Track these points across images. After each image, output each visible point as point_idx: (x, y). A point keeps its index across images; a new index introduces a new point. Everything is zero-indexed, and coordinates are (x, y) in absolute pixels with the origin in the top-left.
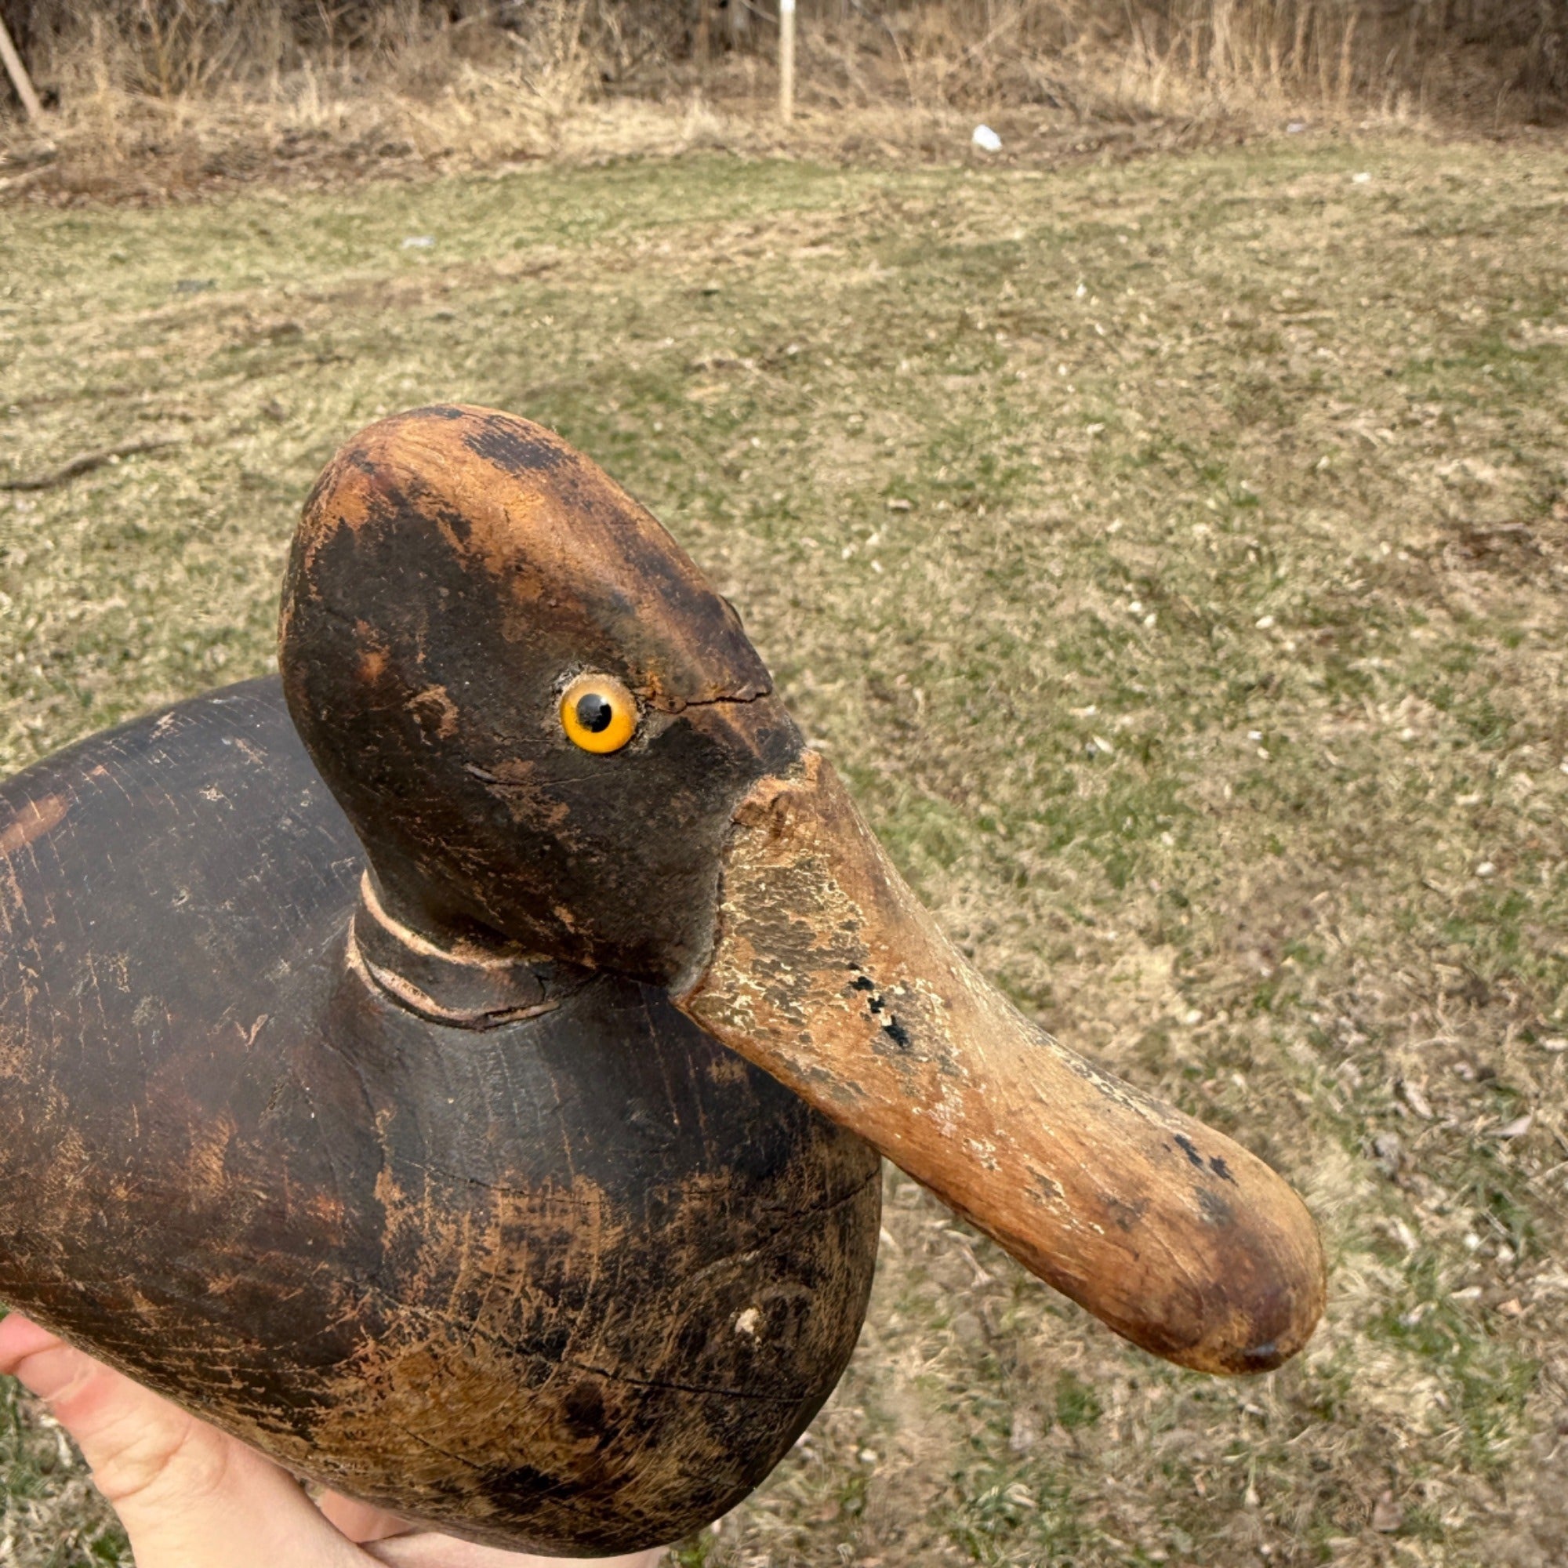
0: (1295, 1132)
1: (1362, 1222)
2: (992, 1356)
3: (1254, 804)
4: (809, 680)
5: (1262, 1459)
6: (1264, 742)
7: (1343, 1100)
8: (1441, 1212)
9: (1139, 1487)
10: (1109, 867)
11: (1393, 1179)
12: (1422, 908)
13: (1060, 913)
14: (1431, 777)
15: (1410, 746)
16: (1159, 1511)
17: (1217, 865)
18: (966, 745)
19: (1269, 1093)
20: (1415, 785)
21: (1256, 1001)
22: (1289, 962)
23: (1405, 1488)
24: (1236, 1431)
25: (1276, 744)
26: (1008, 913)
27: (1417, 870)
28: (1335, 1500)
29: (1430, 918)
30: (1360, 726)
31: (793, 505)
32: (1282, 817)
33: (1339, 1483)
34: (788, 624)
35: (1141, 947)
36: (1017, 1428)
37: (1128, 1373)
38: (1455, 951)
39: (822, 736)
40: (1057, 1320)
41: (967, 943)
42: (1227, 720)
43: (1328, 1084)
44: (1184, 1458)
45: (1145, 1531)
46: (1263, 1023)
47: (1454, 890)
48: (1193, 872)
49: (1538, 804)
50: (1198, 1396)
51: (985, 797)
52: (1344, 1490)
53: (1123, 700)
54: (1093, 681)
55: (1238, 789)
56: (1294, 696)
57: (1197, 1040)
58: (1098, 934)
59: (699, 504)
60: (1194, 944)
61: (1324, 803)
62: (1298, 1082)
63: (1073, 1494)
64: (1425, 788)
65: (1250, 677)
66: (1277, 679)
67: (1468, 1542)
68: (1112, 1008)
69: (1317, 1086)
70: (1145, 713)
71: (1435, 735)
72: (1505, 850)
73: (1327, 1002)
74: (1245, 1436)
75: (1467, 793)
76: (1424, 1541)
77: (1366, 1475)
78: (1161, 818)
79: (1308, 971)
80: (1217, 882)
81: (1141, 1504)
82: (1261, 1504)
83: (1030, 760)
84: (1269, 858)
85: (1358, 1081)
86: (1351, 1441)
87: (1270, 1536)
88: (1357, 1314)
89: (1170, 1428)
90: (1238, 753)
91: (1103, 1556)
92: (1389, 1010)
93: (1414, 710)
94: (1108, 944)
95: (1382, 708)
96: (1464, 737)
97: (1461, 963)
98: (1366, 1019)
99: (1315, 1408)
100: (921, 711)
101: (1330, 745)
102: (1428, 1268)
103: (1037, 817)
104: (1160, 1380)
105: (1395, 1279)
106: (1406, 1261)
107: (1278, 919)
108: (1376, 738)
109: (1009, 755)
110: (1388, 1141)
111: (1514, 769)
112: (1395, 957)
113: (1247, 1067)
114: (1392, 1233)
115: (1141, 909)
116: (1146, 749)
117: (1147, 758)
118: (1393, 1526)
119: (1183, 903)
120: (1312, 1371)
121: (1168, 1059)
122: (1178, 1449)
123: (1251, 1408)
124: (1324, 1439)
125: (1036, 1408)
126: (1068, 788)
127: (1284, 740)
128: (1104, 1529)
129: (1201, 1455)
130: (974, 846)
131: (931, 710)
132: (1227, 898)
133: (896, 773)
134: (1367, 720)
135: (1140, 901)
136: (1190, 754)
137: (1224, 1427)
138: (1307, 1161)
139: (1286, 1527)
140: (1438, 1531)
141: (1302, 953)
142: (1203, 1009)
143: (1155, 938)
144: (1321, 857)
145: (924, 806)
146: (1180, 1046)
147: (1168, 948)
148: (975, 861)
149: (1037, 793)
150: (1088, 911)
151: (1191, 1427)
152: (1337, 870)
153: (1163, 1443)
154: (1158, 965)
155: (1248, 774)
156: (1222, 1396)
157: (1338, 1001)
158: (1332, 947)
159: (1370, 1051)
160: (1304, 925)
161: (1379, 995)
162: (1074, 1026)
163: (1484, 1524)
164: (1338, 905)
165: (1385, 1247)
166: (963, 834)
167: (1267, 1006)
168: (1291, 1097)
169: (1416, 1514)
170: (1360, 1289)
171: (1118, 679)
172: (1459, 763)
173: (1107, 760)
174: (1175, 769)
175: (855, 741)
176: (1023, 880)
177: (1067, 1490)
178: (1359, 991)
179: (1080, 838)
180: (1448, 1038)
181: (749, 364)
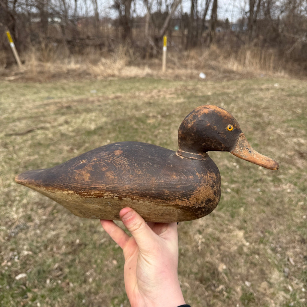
0: (268, 267)
1: (281, 285)
3: (259, 203)
6: (261, 191)
7: (277, 261)
8: (297, 284)
10: (231, 214)
11: (287, 277)
12: (292, 224)
13: (221, 222)
14: (293, 199)
15: (289, 193)
17: (252, 214)
19: (263, 260)
21: (260, 241)
22: (266, 234)
27: (291, 216)
29: (294, 226)
30: (279, 189)
32: (264, 206)
35: (237, 230)
38: (299, 233)
42: (253, 187)
43: (275, 258)
46: (262, 246)
47: (298, 221)
48: (247, 215)
55: (256, 200)
56: (266, 182)
57: (249, 248)
58: (228, 227)
60: (248, 230)
61: (273, 203)
62: (268, 257)
64: (292, 201)
65: (257, 178)
66: (263, 179)
68: (232, 241)
69: (272, 258)
70: (237, 184)
71: (294, 191)
73: (274, 242)
75: (300, 202)
78: (241, 205)
79: (270, 236)
80: (252, 218)
84: (262, 214)
85: (280, 258)
88: (281, 303)
90: (255, 193)
92: (286, 244)
93: (290, 186)
94: (231, 229)
95: (283, 185)
96: (300, 191)
97: (300, 235)
98: (281, 245)
101: (273, 192)
102: (295, 295)
105: (288, 297)
106: (290, 293)
107: (264, 225)
108: (282, 191)
110: (286, 270)
112: (287, 233)
113: (259, 254)
114: (287, 288)
115: (237, 223)
116: (237, 191)
117: (237, 193)
119: (245, 222)
121: (243, 252)
127: (265, 190)
132: (254, 221)
134: (280, 187)
135: (237, 221)
136: (246, 193)
138: (271, 273)
141: (269, 232)
142: (250, 242)
143: (240, 228)
144: (272, 214)
146: (245, 250)
147: (242, 230)
150: (227, 222)
152: (276, 216)
154: (241, 234)
155: (258, 197)
157: (276, 242)
158: (275, 231)
159: (282, 252)
160: (269, 227)
161: (284, 241)
164: (276, 223)
165: (286, 290)
167: (262, 242)
168: (267, 260)
170: (281, 298)
171: (231, 178)
172: (299, 196)
173: (230, 193)
174: (243, 195)
178: (280, 240)
179: (225, 208)
180: (298, 250)
181: (159, 116)
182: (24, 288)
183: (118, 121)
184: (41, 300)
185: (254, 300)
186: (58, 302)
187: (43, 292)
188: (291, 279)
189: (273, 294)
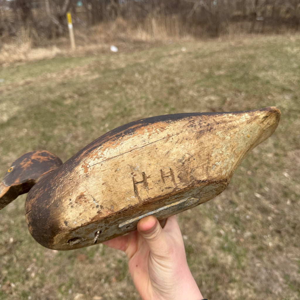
1: (214, 231)
7: (207, 210)
11: (218, 223)
62: (199, 209)
76: (233, 283)
88: (216, 247)
99: (211, 265)
102: (227, 236)
105: (222, 240)
106: (223, 237)
114: (219, 232)
124: (214, 270)
138: (203, 223)
163: (243, 277)
165: (219, 235)
168: (198, 212)
169: (231, 278)
170: (216, 243)
181: (76, 96)
183: (32, 107)
185: (193, 250)
188: (222, 224)
189: (209, 241)
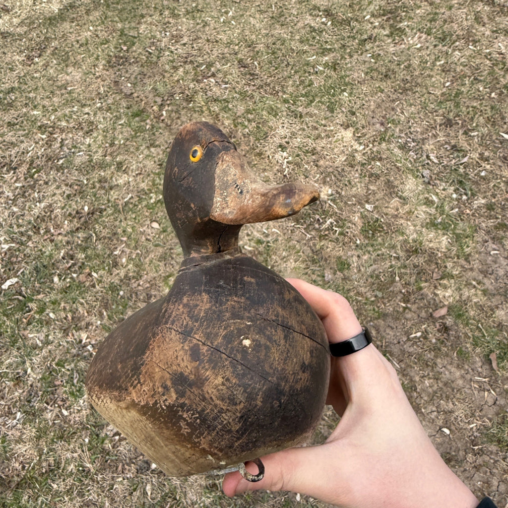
0: (398, 175)
1: (421, 197)
2: (315, 257)
3: (372, 77)
4: (218, 65)
5: (399, 268)
6: (372, 57)
7: (411, 163)
8: (444, 190)
9: (364, 283)
10: (328, 107)
11: (429, 183)
12: (429, 100)
13: (315, 124)
14: (428, 58)
15: (420, 50)
16: (371, 288)
17: (363, 99)
18: (275, 77)
19: (388, 166)
20: (423, 62)
21: (381, 139)
22: (390, 125)
23: (441, 267)
24: (391, 262)
25: (377, 57)
26: (298, 127)
27: (426, 89)
28: (422, 274)
29: (432, 103)
30: (403, 46)
31: (200, 7)
32: (382, 80)
33: (422, 270)
34: (207, 48)
35: (343, 130)
36: (326, 275)
37: (356, 254)
38: (441, 112)
39: (226, 83)
40: (333, 243)
41: (286, 140)
42: (360, 52)
43: (406, 160)
44: (376, 272)
45: (368, 294)
46: (384, 145)
47: (438, 93)
48: (355, 103)
49: (463, 60)
50: (378, 255)
51: (284, 93)
52: (424, 271)
53: (324, 52)
54: (314, 48)
55: (366, 74)
56: (380, 40)
57: (364, 154)
58: (328, 129)
59: (167, 13)
60: (359, 126)
61: (394, 73)
62: (397, 161)
63: (346, 289)
64: (426, 62)
65: (365, 37)
66: (374, 35)
67: (461, 277)
68: (336, 150)
69: (403, 161)
70: (332, 55)
71: (427, 44)
72: (453, 77)
73: (403, 135)
74: (393, 263)
75: (440, 61)
76: (448, 280)
77: (430, 266)
78: (342, 88)
79: (396, 127)
80: (364, 105)
81: (366, 287)
82: (400, 280)
83: (297, 77)
84: (379, 94)
85: (415, 157)
86: (425, 258)
87: (404, 288)
88: (422, 223)
89: (371, 265)
90: (365, 62)
91: (357, 303)
92: (422, 133)
93: (420, 37)
94: (332, 131)
95: (410, 39)
96: (437, 43)
97: (443, 115)
98: (415, 138)
99: (413, 251)
100: (258, 69)
101: (394, 54)
102: (442, 206)
103: (302, 96)
104: (366, 253)
105: (433, 211)
106: (436, 205)
107: (384, 113)
108: (408, 49)
109: (290, 77)
110: (426, 172)
111: (454, 50)
112: (422, 117)
113: (380, 159)
114: (430, 198)
115: (341, 118)
116: (334, 66)
117: (335, 70)
118: (439, 277)
119: (353, 114)
120: (411, 241)
121: (356, 162)
122: (374, 270)
123: (395, 255)
124: (417, 259)
125: (331, 269)
126: (311, 84)
127: (379, 55)
128: (356, 296)
129: (381, 271)
130: (283, 109)
131: (261, 68)
132: (367, 109)
133: (253, 90)
134: (405, 44)
135: (339, 116)
136: (349, 65)
137: (387, 262)
138: (403, 183)
139: (408, 284)
140: (452, 276)
141: (393, 122)
142: (364, 145)
143: (346, 127)
144: (395, 91)
145: (265, 99)
146: (359, 157)
147: (351, 128)
148: (285, 113)
149: (301, 87)
150: (323, 122)
151: (377, 264)
152: (401, 94)
153: (370, 270)
154: (348, 134)
155: (369, 68)
156: (385, 254)
157: (406, 134)
158: (402, 118)
159: (418, 147)
160: (393, 113)
161: (419, 130)
162: (325, 158)
163: (464, 271)
164: (402, 104)
165: (429, 203)
166: (279, 106)
167: (384, 140)
168: (395, 165)
169: (445, 273)
170: (422, 216)
171: (322, 46)
172: (436, 52)
173: (322, 72)
174: (345, 71)
175: (237, 82)
176: (301, 117)
177: (344, 288)
178: (412, 129)
179: (317, 100)
180: (441, 139)
182: (21, 298)
184: (53, 309)
185: (382, 228)
186: (82, 304)
187: (53, 296)
188: (435, 185)
189: (410, 212)
